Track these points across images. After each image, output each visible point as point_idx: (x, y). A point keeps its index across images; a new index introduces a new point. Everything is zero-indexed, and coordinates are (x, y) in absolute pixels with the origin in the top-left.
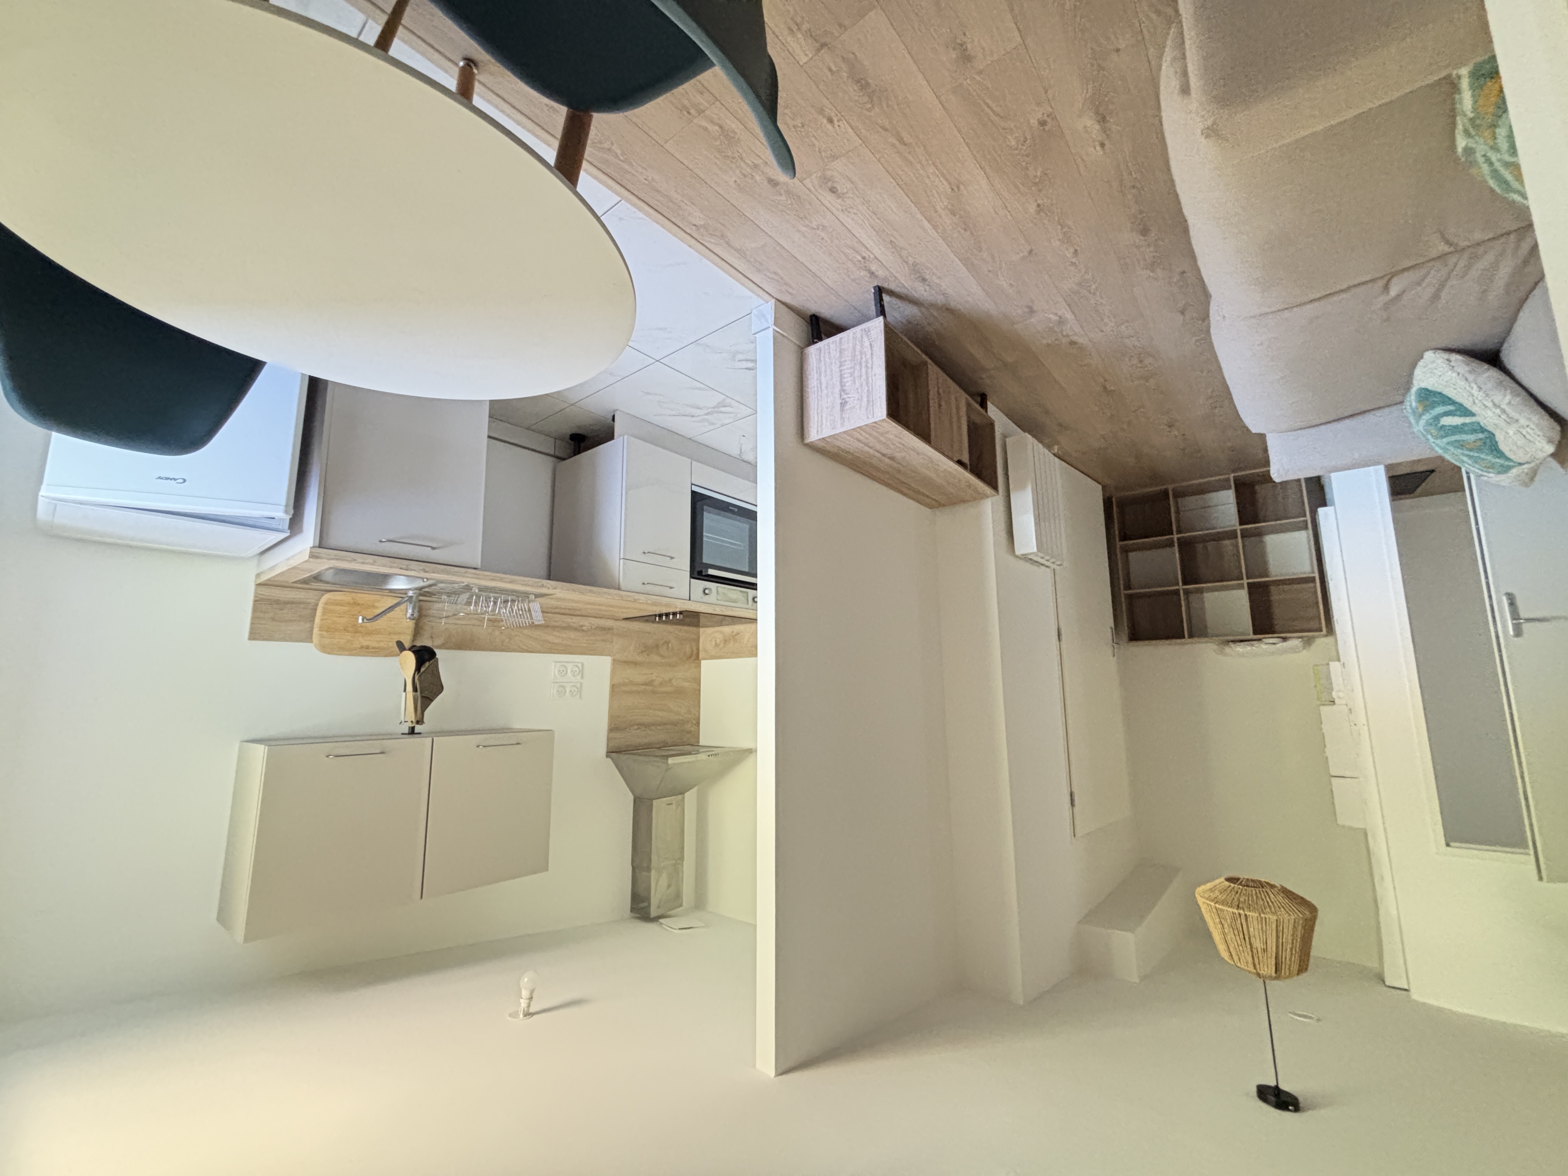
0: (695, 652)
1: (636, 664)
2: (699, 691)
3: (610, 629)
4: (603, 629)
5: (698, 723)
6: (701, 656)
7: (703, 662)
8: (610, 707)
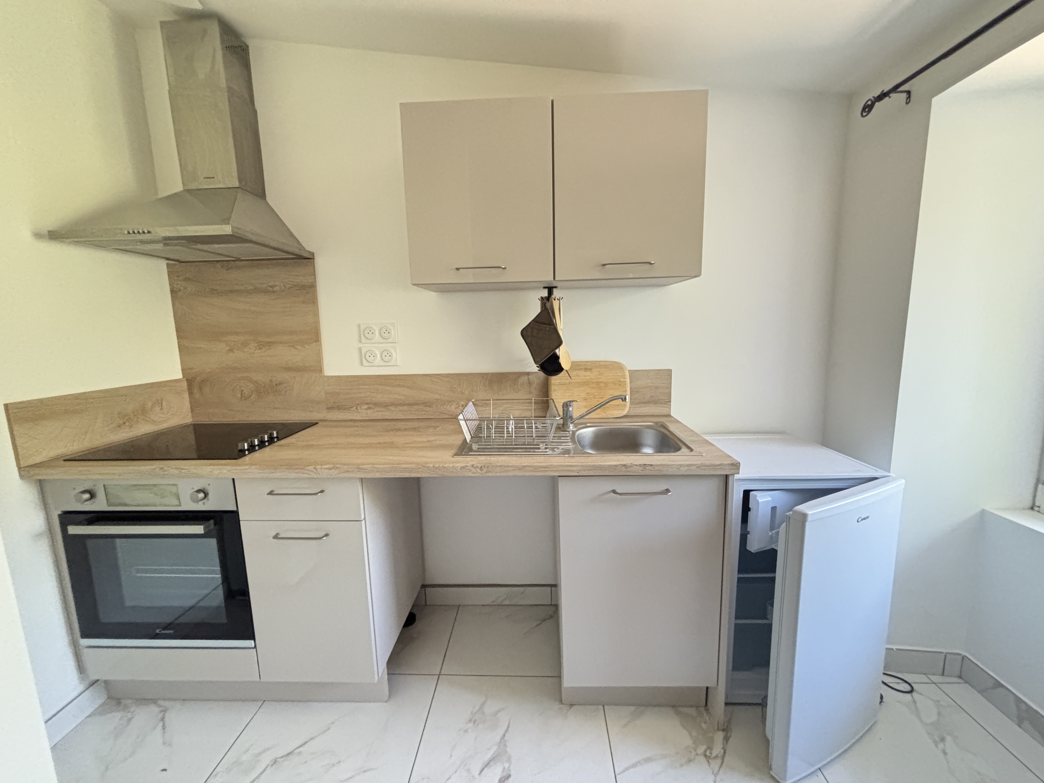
0: (196, 390)
1: (288, 369)
2: (178, 337)
3: (330, 409)
4: (339, 408)
5: (173, 291)
6: (185, 384)
7: (180, 376)
8: (316, 315)
